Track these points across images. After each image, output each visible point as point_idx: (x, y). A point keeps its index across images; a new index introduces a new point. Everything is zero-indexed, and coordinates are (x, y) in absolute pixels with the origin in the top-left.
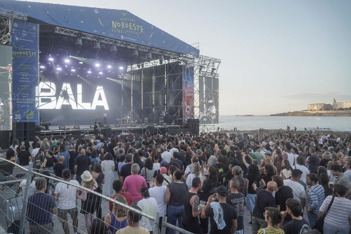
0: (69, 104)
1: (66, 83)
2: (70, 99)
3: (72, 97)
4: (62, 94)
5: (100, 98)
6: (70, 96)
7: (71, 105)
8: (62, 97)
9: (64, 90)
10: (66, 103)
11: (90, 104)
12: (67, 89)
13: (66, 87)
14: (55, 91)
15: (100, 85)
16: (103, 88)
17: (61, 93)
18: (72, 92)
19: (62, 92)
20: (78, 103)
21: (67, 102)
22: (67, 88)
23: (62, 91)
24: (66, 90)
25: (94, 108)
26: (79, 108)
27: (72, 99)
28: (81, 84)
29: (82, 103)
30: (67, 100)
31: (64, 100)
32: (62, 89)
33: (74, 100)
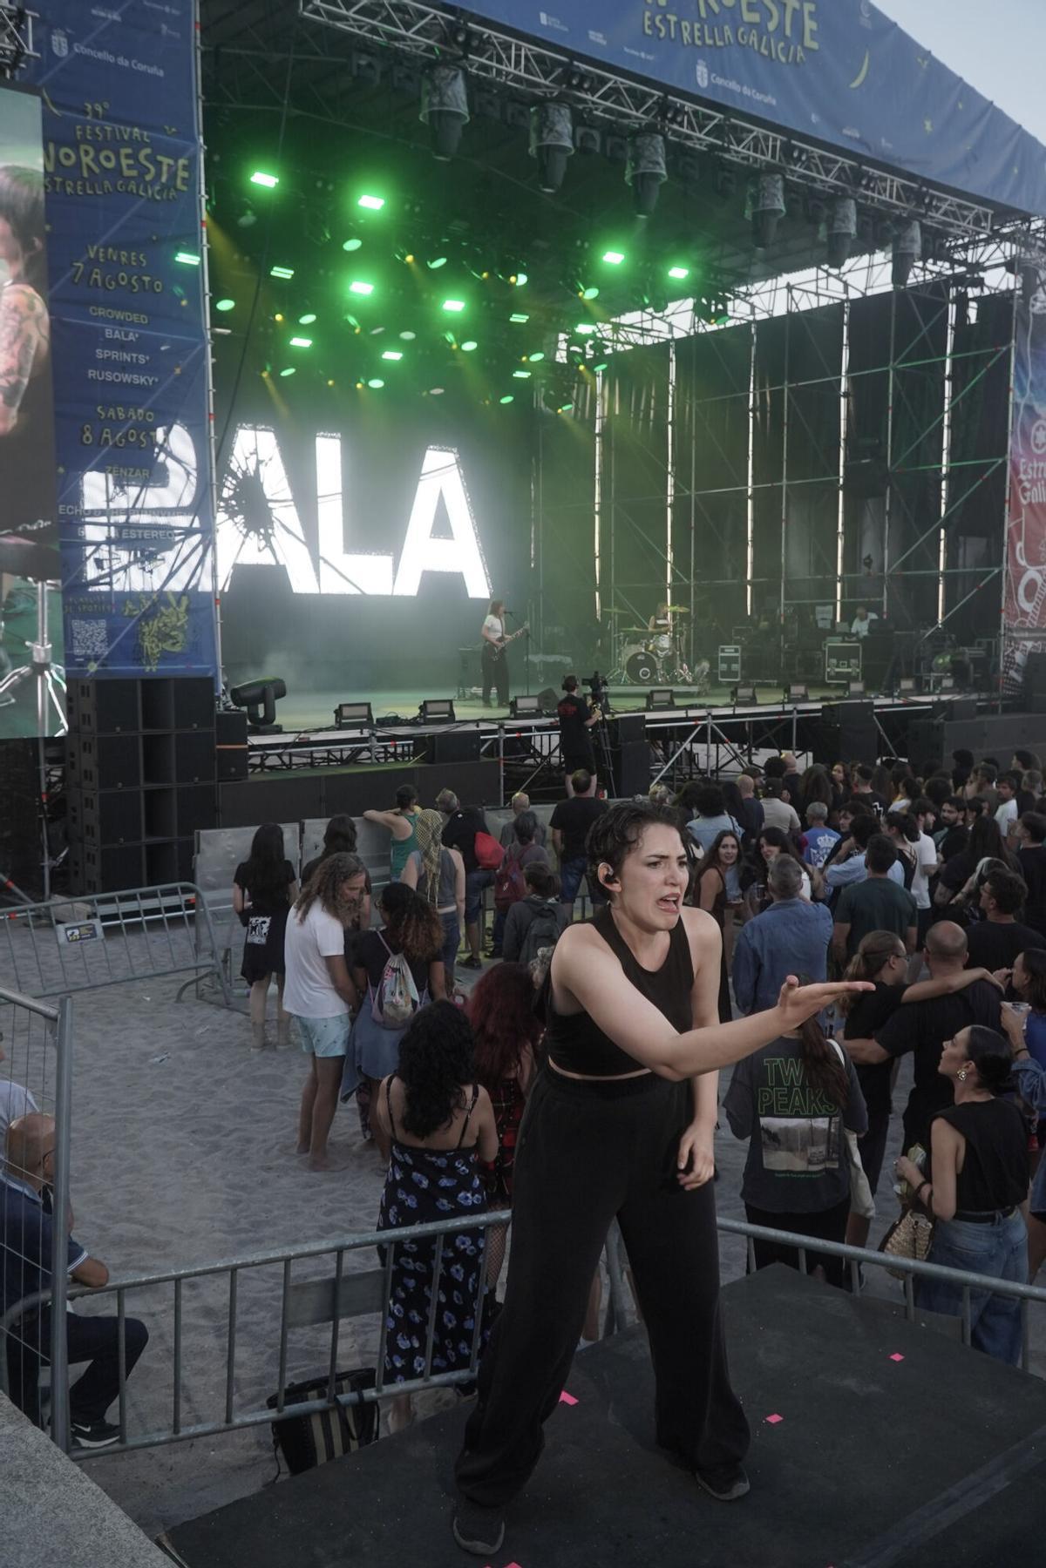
0: (274, 563)
1: (255, 429)
2: (278, 530)
3: (286, 514)
4: (231, 498)
5: (442, 527)
6: (275, 513)
7: (284, 566)
8: (232, 515)
9: (244, 473)
10: (253, 553)
11: (387, 560)
12: (262, 468)
13: (255, 452)
14: (193, 479)
15: (444, 444)
16: (457, 462)
17: (226, 493)
18: (285, 483)
19: (230, 482)
20: (321, 554)
21: (260, 550)
22: (259, 462)
23: (234, 476)
24: (257, 471)
25: (408, 586)
26: (332, 585)
27: (289, 531)
28: (339, 435)
29: (344, 552)
30: (259, 534)
31: (246, 536)
32: (234, 466)
33: (303, 538)
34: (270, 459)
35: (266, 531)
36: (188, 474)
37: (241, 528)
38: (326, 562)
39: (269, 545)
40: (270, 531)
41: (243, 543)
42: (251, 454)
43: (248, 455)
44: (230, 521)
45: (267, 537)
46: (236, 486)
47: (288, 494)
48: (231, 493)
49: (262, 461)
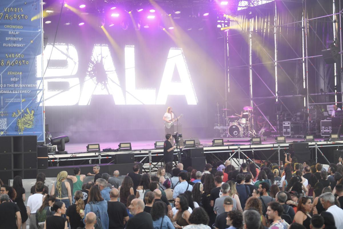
0: (107, 94)
1: (101, 46)
2: (109, 82)
3: (113, 76)
4: (91, 71)
5: (176, 77)
6: (108, 76)
7: (111, 95)
8: (92, 77)
9: (97, 62)
10: (100, 91)
11: (153, 91)
13: (101, 54)
14: (77, 65)
15: (177, 47)
16: (182, 53)
17: (89, 69)
18: (112, 64)
19: (91, 65)
20: (126, 90)
21: (102, 89)
22: (102, 58)
23: (93, 63)
24: (101, 61)
27: (114, 82)
28: (134, 46)
29: (136, 89)
30: (102, 83)
31: (97, 84)
32: (93, 60)
33: (119, 85)
34: (107, 56)
35: (105, 82)
36: (75, 63)
37: (95, 82)
38: (128, 93)
39: (106, 87)
41: (96, 87)
42: (99, 55)
44: (91, 79)
45: (105, 85)
46: (93, 67)
47: (113, 69)
48: (91, 69)
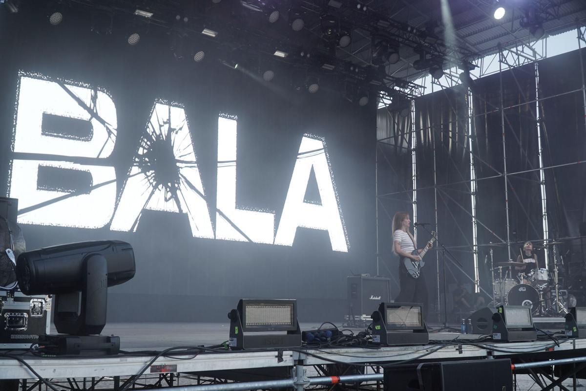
0: (177, 211)
1: (170, 105)
2: (183, 186)
3: (191, 174)
4: (144, 155)
5: (312, 195)
6: (182, 171)
7: (186, 215)
8: (144, 170)
9: (158, 137)
10: (160, 202)
11: (270, 217)
12: (173, 135)
13: (168, 122)
14: (114, 138)
15: (315, 135)
16: (324, 148)
17: (141, 151)
18: (191, 149)
19: (145, 143)
20: (218, 207)
21: (166, 200)
22: (171, 130)
23: (149, 138)
24: (169, 136)
25: (286, 238)
26: (225, 233)
27: (192, 187)
28: (236, 117)
29: (236, 208)
30: (167, 187)
31: (155, 187)
32: (150, 130)
33: (203, 193)
34: (181, 129)
35: (173, 185)
36: (110, 132)
37: (151, 181)
38: (221, 214)
39: (175, 197)
40: (176, 185)
41: (153, 193)
42: (165, 123)
43: (162, 123)
44: (143, 174)
45: (174, 191)
46: (150, 147)
47: (192, 157)
48: (145, 151)
49: (174, 130)
